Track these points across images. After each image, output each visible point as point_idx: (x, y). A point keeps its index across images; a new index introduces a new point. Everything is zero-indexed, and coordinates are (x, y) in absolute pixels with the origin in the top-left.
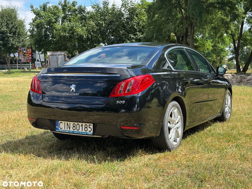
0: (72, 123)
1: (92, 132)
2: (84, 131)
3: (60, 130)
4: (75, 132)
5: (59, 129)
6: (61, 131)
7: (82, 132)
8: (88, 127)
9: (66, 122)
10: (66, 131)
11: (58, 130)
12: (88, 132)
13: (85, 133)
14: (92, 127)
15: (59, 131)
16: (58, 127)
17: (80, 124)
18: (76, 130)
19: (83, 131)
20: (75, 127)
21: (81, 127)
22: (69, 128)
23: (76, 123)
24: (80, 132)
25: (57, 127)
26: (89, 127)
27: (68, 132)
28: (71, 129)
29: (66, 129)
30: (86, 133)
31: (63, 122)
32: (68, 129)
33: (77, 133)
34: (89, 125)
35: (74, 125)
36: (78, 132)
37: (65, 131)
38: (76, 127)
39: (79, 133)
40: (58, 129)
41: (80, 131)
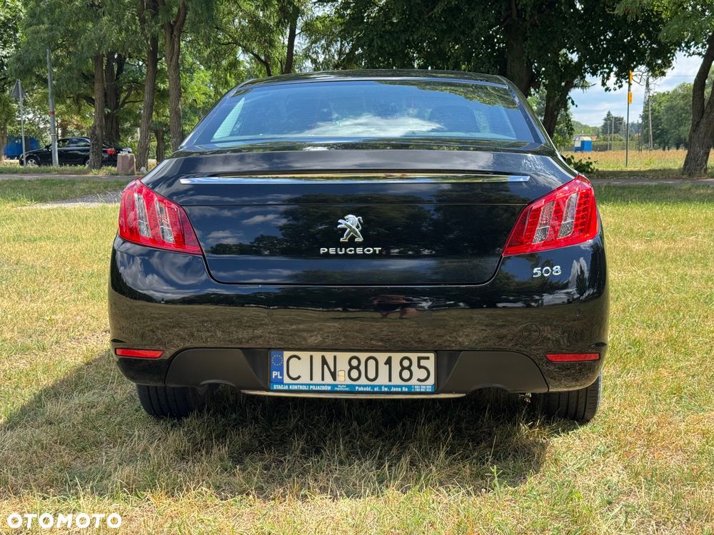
0: (343, 357)
1: (431, 381)
2: (396, 380)
3: (289, 385)
4: (360, 386)
5: (287, 380)
6: (295, 388)
7: (389, 387)
8: (414, 367)
9: (317, 356)
10: (318, 388)
11: (280, 387)
12: (414, 382)
13: (401, 386)
14: (430, 364)
15: (286, 388)
16: (282, 374)
17: (382, 357)
18: (363, 381)
19: (393, 383)
20: (357, 368)
21: (384, 369)
22: (334, 375)
23: (363, 356)
24: (380, 386)
25: (275, 374)
26: (420, 367)
27: (329, 388)
28: (342, 379)
29: (317, 379)
30: (409, 387)
31: (305, 355)
32: (328, 379)
33: (369, 389)
34: (419, 359)
35: (355, 363)
36: (373, 387)
37: (315, 385)
38: (362, 368)
39: (376, 389)
40: (281, 382)
41: (383, 380)
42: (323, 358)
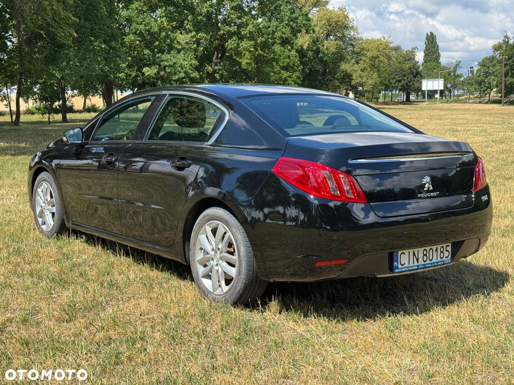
0: (421, 250)
1: (450, 257)
2: (439, 259)
3: (401, 268)
4: (427, 264)
5: (400, 266)
6: (403, 270)
7: (437, 263)
8: (445, 251)
9: (411, 251)
10: (412, 268)
11: (397, 271)
12: (444, 259)
13: (441, 262)
14: (449, 249)
15: (400, 270)
16: (398, 264)
17: (434, 248)
18: (428, 261)
19: (438, 260)
20: (426, 255)
21: (435, 253)
22: (417, 260)
23: (428, 249)
24: (434, 263)
25: (395, 263)
26: (447, 251)
27: (416, 267)
28: (421, 262)
29: (411, 264)
30: (443, 261)
31: (406, 252)
32: (416, 263)
33: (430, 265)
34: (447, 246)
35: (425, 253)
36: (432, 263)
37: (411, 267)
38: (428, 255)
39: (433, 265)
40: (397, 268)
41: (434, 260)
42: (414, 252)
